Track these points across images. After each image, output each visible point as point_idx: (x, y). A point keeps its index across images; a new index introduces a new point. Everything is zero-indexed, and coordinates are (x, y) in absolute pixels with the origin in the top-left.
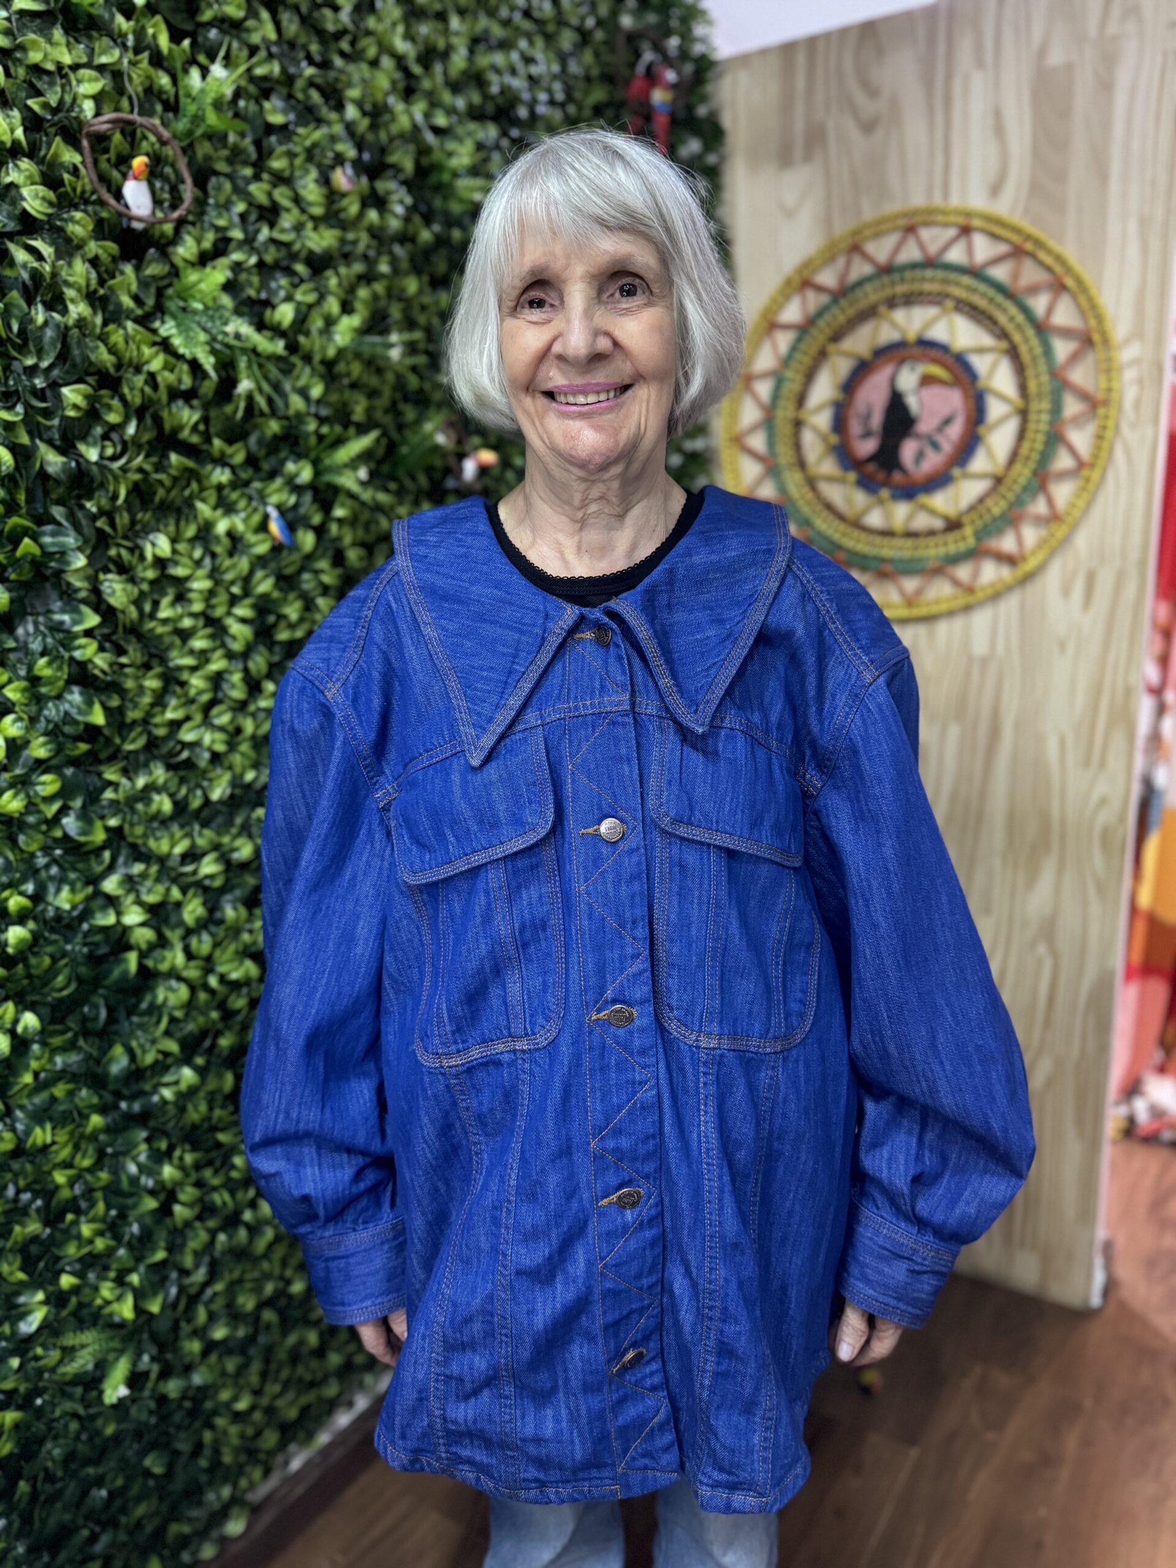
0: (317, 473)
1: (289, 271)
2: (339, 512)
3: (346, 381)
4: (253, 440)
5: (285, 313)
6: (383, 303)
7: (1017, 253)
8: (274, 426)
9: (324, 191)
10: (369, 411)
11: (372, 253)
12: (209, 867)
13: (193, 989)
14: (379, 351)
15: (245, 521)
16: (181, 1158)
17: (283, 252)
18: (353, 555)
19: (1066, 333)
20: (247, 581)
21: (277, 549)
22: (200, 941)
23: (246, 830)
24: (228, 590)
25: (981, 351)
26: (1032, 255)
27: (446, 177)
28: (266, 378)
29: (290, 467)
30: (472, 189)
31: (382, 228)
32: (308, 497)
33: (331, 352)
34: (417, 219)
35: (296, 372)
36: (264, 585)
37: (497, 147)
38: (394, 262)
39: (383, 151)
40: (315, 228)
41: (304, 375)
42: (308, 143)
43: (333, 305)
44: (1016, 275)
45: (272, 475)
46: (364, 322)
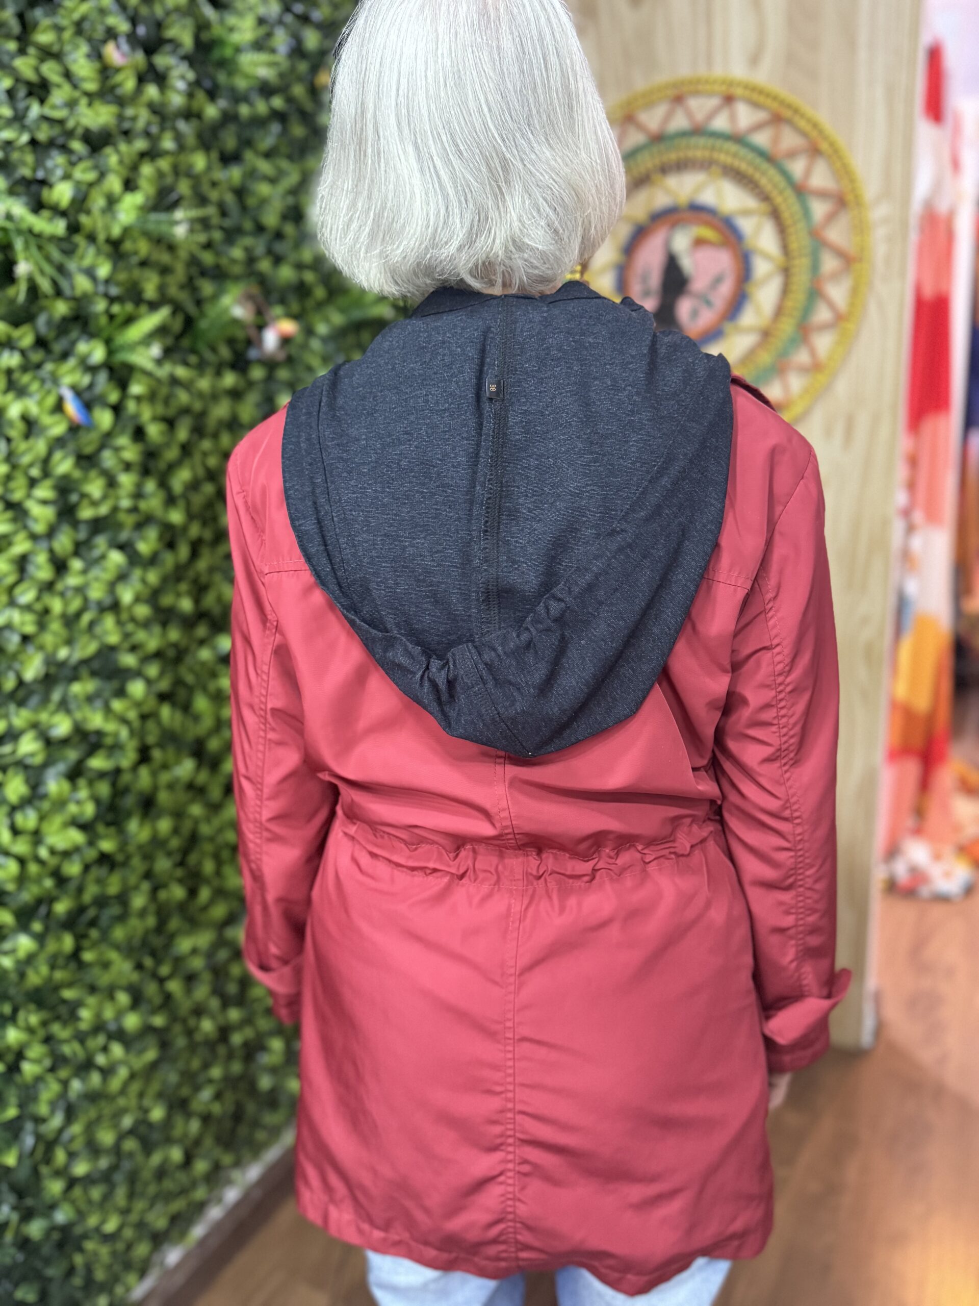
0: (111, 352)
1: (65, 149)
2: (137, 388)
3: (134, 260)
4: (41, 320)
5: (62, 193)
6: (169, 180)
7: (777, 119)
8: (61, 308)
9: (97, 65)
10: (162, 288)
11: (154, 129)
12: (28, 746)
13: (22, 861)
14: (164, 228)
15: (40, 403)
16: (26, 1020)
17: (56, 131)
18: (154, 431)
19: (822, 194)
20: (46, 463)
21: (74, 429)
22: (25, 817)
23: (64, 706)
24: (26, 474)
25: (746, 213)
26: (789, 122)
27: (228, 52)
28: (48, 259)
29: (82, 347)
30: (256, 65)
31: (163, 105)
32: (102, 378)
33: (116, 231)
34: (201, 96)
35: (80, 251)
36: (64, 465)
37: (280, 22)
38: (179, 138)
39: (159, 25)
40: (90, 104)
41: (89, 255)
42: (76, 16)
43: (114, 183)
44: (776, 140)
45: (65, 356)
46: (147, 198)
